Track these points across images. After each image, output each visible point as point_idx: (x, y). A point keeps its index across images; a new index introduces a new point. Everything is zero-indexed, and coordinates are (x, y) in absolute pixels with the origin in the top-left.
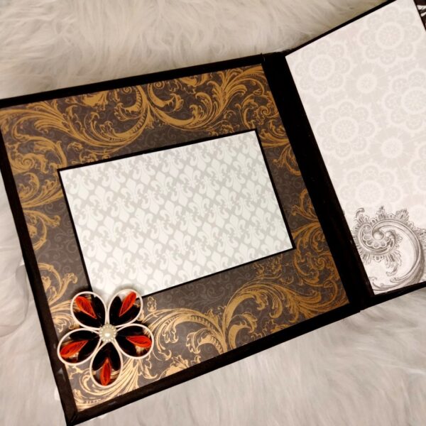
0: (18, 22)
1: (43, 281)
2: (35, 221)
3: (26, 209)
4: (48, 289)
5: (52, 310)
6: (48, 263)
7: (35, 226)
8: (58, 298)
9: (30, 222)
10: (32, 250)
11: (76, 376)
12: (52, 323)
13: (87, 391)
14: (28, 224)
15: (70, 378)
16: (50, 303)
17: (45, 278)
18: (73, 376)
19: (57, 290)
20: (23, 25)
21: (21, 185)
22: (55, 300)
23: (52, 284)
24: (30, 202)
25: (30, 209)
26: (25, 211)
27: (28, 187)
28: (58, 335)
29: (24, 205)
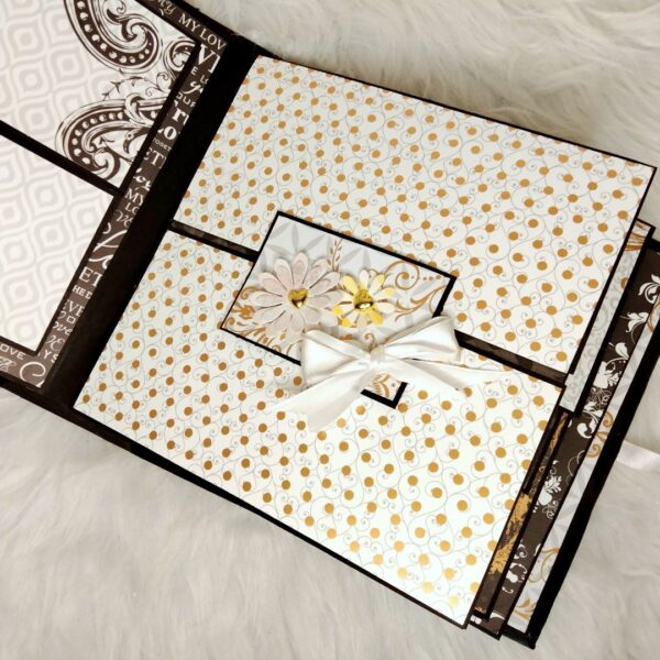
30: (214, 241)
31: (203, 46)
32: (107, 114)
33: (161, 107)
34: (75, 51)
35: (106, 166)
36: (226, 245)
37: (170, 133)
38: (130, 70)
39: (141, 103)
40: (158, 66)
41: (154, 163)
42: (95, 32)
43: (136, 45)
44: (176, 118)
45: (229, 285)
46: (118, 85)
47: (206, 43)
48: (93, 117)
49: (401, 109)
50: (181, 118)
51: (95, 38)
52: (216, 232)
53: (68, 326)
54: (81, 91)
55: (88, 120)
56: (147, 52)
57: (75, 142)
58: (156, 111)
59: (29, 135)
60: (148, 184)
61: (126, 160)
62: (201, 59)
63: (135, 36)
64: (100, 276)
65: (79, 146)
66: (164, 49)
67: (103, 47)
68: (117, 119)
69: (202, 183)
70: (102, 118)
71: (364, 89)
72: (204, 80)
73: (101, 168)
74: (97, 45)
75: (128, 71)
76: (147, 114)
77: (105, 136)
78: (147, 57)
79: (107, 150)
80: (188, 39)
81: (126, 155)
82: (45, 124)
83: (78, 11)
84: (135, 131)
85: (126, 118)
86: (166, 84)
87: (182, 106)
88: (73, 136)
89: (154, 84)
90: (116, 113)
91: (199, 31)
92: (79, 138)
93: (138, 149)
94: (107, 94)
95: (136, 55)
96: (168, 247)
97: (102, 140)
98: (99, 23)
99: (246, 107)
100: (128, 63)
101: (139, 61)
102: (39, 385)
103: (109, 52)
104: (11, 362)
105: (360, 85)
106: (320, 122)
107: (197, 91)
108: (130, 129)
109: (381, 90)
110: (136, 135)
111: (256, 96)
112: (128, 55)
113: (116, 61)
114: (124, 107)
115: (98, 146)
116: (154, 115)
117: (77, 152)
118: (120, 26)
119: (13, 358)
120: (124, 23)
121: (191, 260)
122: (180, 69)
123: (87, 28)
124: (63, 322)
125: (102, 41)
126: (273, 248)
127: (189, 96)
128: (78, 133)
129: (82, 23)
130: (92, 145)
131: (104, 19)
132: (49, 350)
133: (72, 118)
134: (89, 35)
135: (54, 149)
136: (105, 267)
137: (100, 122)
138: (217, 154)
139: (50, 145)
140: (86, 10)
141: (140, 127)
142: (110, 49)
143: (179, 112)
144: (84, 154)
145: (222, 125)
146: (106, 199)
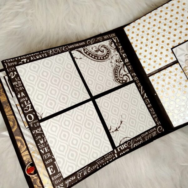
0: (9, 12)
1: (18, 144)
2: (12, 120)
3: (8, 115)
4: (20, 147)
5: (22, 155)
6: (18, 136)
7: (12, 122)
8: (24, 150)
9: (10, 120)
10: (12, 132)
11: (35, 180)
12: (23, 160)
13: (39, 185)
14: (9, 122)
15: (32, 181)
16: (21, 152)
17: (18, 142)
18: (33, 180)
19: (23, 146)
20: (11, 14)
21: (5, 106)
22: (23, 151)
23: (21, 145)
24: (9, 112)
25: (10, 115)
26: (8, 116)
27: (8, 107)
28: (26, 164)
29: (7, 114)
30: (162, 69)
31: (113, 38)
32: (116, 69)
33: (121, 58)
34: (100, 64)
35: (127, 79)
36: (166, 67)
37: (127, 60)
38: (110, 57)
39: (118, 61)
40: (112, 51)
41: (131, 69)
42: (98, 57)
43: (105, 52)
44: (124, 57)
45: (178, 72)
46: (111, 62)
47: (113, 37)
48: (115, 73)
49: (170, 6)
50: (125, 55)
51: (99, 58)
52: (160, 67)
53: (155, 114)
54: (109, 70)
55: (115, 74)
56: (108, 50)
57: (119, 80)
58: (121, 59)
59: (112, 88)
60: (135, 74)
61: (128, 74)
62: (115, 41)
63: (103, 50)
64: (148, 99)
65: (120, 80)
66: (109, 47)
67: (102, 58)
68: (118, 68)
69: (144, 62)
70: (117, 71)
71: (157, 10)
72: (120, 44)
73: (127, 80)
74: (101, 59)
75: (110, 58)
76: (121, 62)
77: (121, 73)
78: (109, 51)
79: (124, 75)
80: (110, 40)
81: (127, 73)
82: (112, 83)
83: (92, 57)
84: (123, 67)
85: (119, 66)
86: (116, 53)
87: (123, 53)
88: (117, 80)
89: (115, 55)
90: (117, 67)
91: (109, 36)
92: (118, 79)
93: (127, 69)
94: (112, 66)
95: (107, 53)
96: (153, 80)
97: (121, 75)
98: (96, 55)
99: (135, 39)
100: (108, 56)
101: (109, 54)
102: (163, 131)
103: (104, 58)
104: (155, 132)
105: (155, 11)
106: (156, 25)
107: (121, 48)
108: (122, 68)
109: (161, 7)
110: (124, 67)
111: (134, 35)
112: (106, 55)
113: (106, 58)
114: (117, 65)
115: (122, 77)
116: (122, 60)
117: (121, 82)
118: (100, 51)
119: (155, 131)
120: (99, 50)
121: (162, 77)
122: (115, 47)
123: (96, 58)
124: (154, 115)
125: (101, 57)
126: (179, 56)
127: (121, 50)
128: (117, 78)
129: (94, 58)
130: (121, 78)
131: (96, 53)
132: (157, 122)
133: (113, 77)
134: (98, 59)
135: (118, 86)
136: (147, 97)
137: (117, 72)
138: (140, 54)
139: (117, 86)
140: (92, 55)
141: (122, 65)
142: (103, 57)
143: (123, 55)
144: (122, 81)
145: (134, 48)
146: (134, 84)
